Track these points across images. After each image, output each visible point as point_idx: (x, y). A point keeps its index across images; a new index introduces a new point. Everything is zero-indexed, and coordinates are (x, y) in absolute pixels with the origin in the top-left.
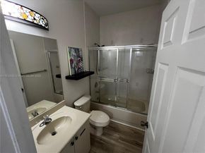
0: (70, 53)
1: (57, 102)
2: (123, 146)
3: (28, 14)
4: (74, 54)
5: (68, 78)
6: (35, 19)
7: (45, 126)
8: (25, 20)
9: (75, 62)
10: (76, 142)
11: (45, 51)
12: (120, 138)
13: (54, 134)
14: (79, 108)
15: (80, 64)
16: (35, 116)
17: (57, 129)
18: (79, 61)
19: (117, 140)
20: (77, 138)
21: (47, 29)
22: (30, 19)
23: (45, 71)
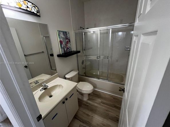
0: (59, 35)
1: (52, 75)
2: (104, 108)
3: (22, 3)
4: (63, 36)
5: (59, 56)
6: (28, 7)
7: (44, 91)
8: (20, 8)
9: (64, 43)
10: (66, 102)
11: (41, 36)
12: (102, 102)
13: (51, 96)
14: (69, 79)
15: (69, 45)
16: (36, 84)
17: (53, 93)
18: (67, 43)
19: (99, 104)
20: (67, 99)
21: (39, 16)
22: (24, 7)
23: (43, 52)
